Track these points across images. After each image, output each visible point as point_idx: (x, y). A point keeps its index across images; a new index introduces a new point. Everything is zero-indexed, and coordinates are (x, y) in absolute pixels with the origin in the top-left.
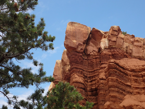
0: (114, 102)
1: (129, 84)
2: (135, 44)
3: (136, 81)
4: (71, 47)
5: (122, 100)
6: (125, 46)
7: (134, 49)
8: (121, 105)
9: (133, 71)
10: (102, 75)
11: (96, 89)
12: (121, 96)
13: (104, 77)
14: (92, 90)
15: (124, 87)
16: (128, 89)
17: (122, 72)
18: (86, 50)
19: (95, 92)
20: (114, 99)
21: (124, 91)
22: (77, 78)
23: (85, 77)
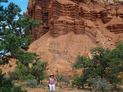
0: (55, 19)
1: (62, 11)
3: (65, 10)
5: (58, 18)
8: (58, 20)
9: (64, 5)
10: (50, 7)
11: (47, 13)
12: (58, 16)
13: (51, 8)
14: (45, 13)
15: (59, 12)
16: (61, 13)
19: (47, 14)
20: (55, 18)
21: (59, 14)
22: (38, 7)
23: (42, 7)
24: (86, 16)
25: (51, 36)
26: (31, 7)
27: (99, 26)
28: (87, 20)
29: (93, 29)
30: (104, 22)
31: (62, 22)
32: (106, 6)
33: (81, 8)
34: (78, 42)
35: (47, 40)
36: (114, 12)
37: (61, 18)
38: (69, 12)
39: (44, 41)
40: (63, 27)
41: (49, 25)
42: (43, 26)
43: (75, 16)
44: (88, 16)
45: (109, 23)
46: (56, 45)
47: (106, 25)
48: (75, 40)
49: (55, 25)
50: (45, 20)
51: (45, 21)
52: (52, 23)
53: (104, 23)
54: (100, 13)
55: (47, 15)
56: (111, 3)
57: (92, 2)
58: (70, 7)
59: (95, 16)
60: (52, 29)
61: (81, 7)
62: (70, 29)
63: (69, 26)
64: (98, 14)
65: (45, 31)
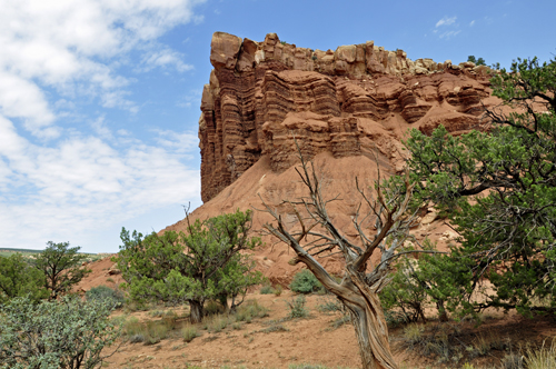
0: (274, 121)
1: (291, 99)
2: (297, 55)
3: (299, 95)
4: (219, 63)
5: (283, 118)
6: (284, 58)
7: (296, 61)
8: (283, 124)
9: (295, 83)
10: (259, 94)
11: (253, 112)
12: (282, 114)
13: (262, 95)
14: (248, 114)
15: (285, 103)
16: (290, 106)
17: (283, 85)
18: (237, 67)
19: (252, 116)
20: (273, 118)
21: (285, 107)
22: (229, 99)
23: (239, 99)
24: (358, 109)
25: (267, 169)
26: (211, 103)
27: (398, 131)
28: (362, 119)
29: (380, 139)
30: (409, 119)
31: (294, 127)
32: (407, 79)
33: (342, 89)
34: (345, 177)
35: (257, 181)
36: (430, 91)
37: (291, 119)
38: (312, 99)
39: (249, 185)
40: (299, 142)
41: (260, 141)
42: (243, 147)
43: (328, 108)
44: (365, 108)
45: (422, 119)
46: (284, 191)
47: (416, 126)
48: (335, 172)
49: (274, 137)
50: (250, 131)
51: (248, 133)
52: (268, 134)
53: (410, 122)
54: (395, 96)
55: (253, 118)
56: (419, 71)
57: (368, 73)
58: (312, 87)
59: (381, 106)
60: (268, 152)
61: (341, 86)
62: (318, 144)
63: (315, 137)
64: (389, 99)
65: (252, 160)
